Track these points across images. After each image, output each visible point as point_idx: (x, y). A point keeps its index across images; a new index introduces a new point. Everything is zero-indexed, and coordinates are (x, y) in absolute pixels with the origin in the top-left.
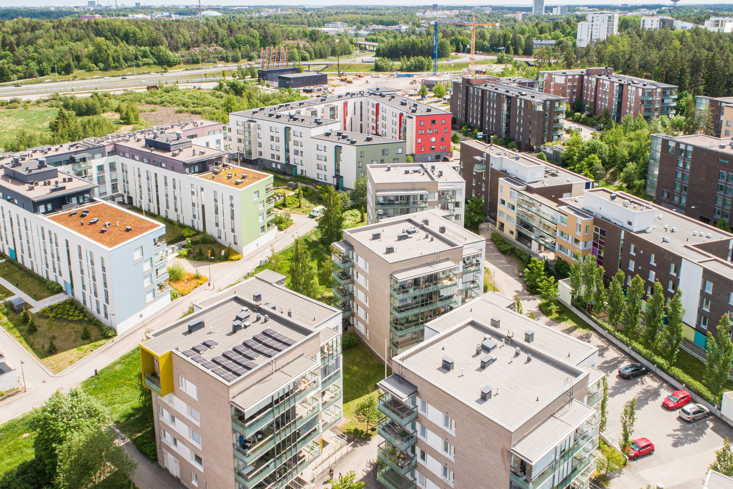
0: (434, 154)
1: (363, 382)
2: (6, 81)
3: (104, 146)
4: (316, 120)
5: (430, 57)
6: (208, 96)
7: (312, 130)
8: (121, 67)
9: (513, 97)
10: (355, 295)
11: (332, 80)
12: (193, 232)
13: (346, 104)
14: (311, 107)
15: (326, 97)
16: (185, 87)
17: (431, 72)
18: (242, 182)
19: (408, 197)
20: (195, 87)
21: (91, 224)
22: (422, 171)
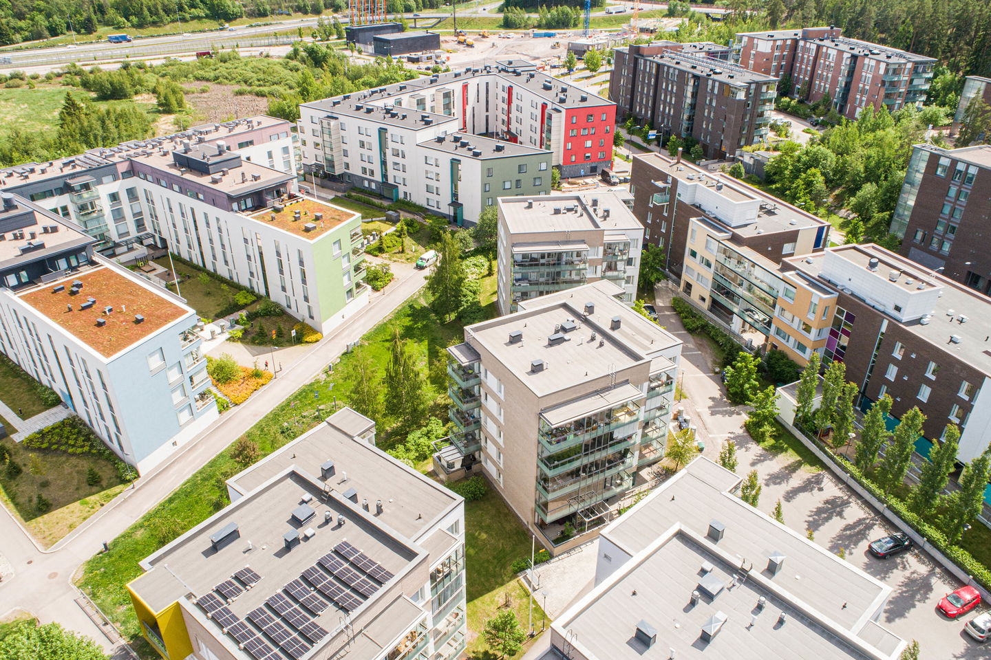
0: (588, 165)
1: (496, 561)
2: (7, 44)
3: (115, 164)
4: (423, 117)
5: (578, 7)
6: (278, 68)
7: (419, 134)
8: (162, 21)
9: (703, 77)
10: (483, 423)
11: (446, 41)
12: (251, 298)
13: (465, 87)
14: (416, 93)
15: (437, 76)
16: (248, 54)
17: (580, 30)
18: (315, 228)
19: (560, 255)
20: (261, 53)
21: (84, 308)
22: (579, 209)
